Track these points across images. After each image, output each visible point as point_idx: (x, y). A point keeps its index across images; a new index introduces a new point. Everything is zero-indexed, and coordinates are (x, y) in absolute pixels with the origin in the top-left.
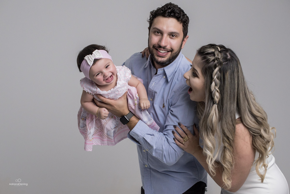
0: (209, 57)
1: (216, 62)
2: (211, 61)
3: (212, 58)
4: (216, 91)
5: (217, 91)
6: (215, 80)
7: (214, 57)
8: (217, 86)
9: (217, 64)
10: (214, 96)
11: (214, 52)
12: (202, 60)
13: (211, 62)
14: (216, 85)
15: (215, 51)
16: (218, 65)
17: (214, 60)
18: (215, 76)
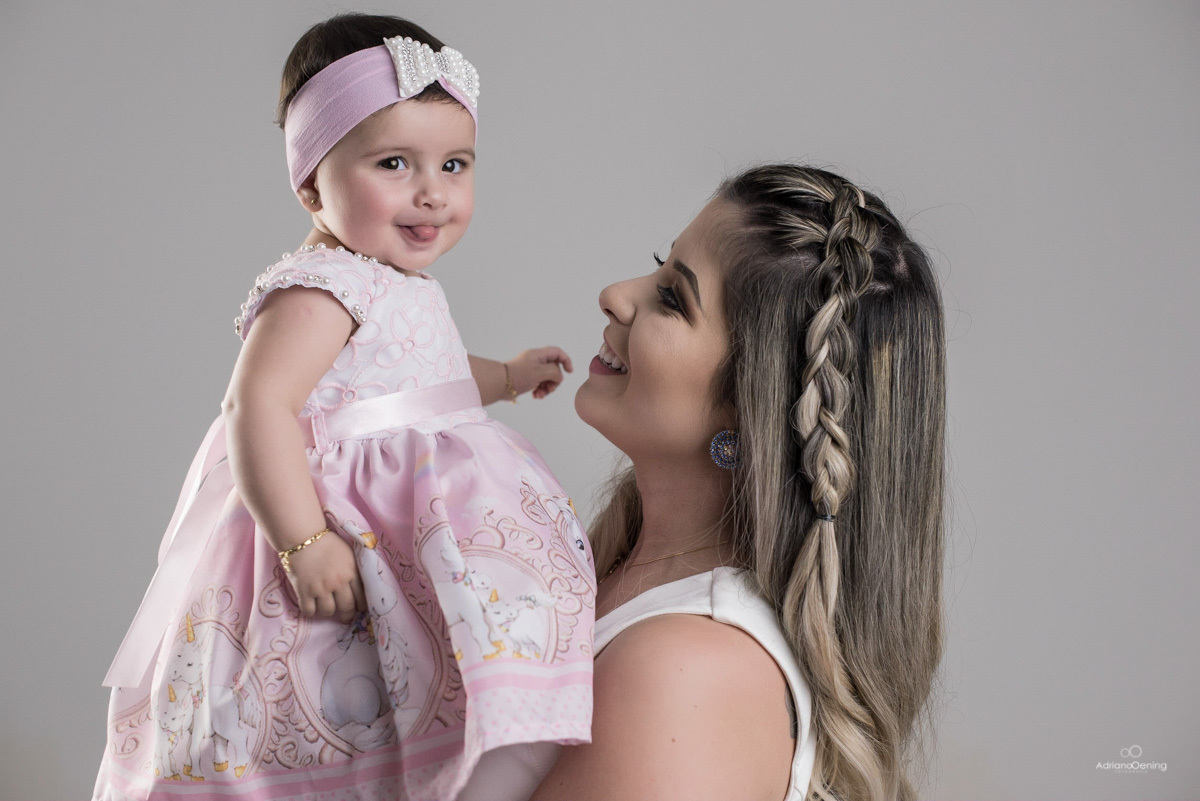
0: (799, 220)
1: (831, 260)
2: (800, 241)
3: (809, 231)
4: (827, 440)
5: (835, 442)
6: (819, 370)
7: (825, 232)
8: (833, 410)
9: (833, 275)
10: (814, 469)
11: (827, 204)
12: (751, 222)
13: (804, 248)
14: (826, 404)
15: (835, 201)
16: (837, 281)
17: (817, 249)
18: (822, 345)
